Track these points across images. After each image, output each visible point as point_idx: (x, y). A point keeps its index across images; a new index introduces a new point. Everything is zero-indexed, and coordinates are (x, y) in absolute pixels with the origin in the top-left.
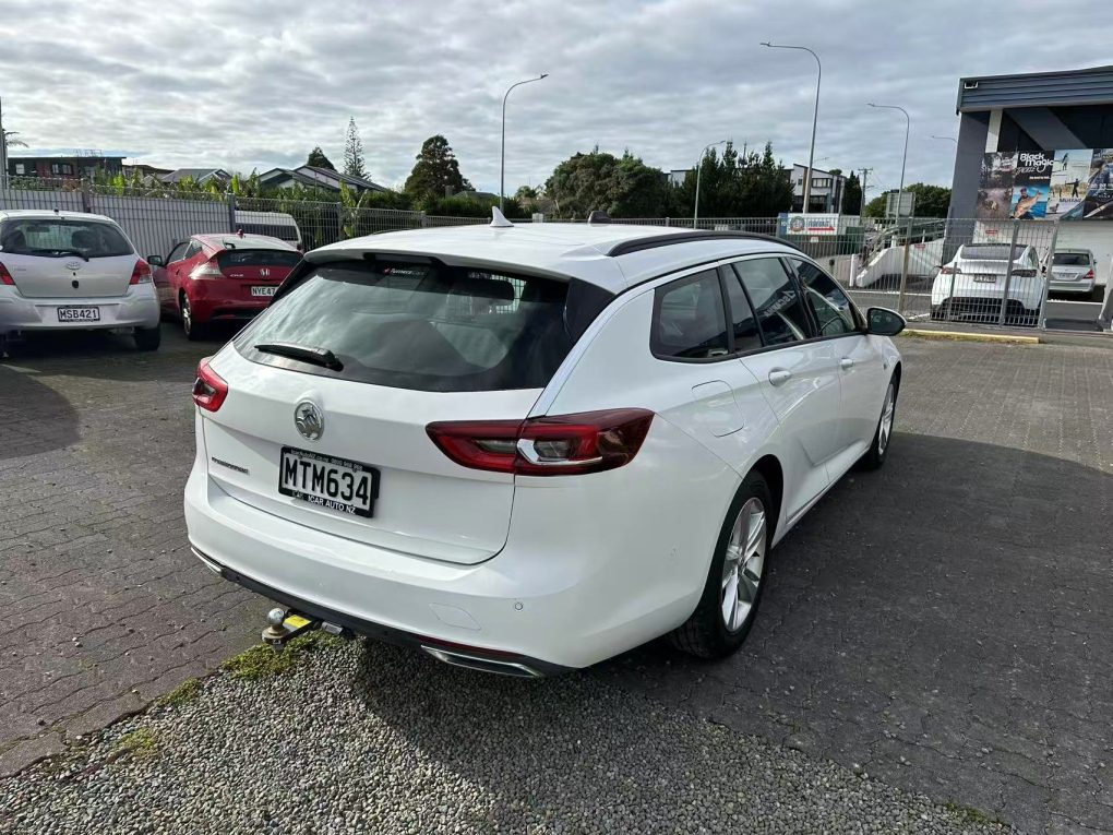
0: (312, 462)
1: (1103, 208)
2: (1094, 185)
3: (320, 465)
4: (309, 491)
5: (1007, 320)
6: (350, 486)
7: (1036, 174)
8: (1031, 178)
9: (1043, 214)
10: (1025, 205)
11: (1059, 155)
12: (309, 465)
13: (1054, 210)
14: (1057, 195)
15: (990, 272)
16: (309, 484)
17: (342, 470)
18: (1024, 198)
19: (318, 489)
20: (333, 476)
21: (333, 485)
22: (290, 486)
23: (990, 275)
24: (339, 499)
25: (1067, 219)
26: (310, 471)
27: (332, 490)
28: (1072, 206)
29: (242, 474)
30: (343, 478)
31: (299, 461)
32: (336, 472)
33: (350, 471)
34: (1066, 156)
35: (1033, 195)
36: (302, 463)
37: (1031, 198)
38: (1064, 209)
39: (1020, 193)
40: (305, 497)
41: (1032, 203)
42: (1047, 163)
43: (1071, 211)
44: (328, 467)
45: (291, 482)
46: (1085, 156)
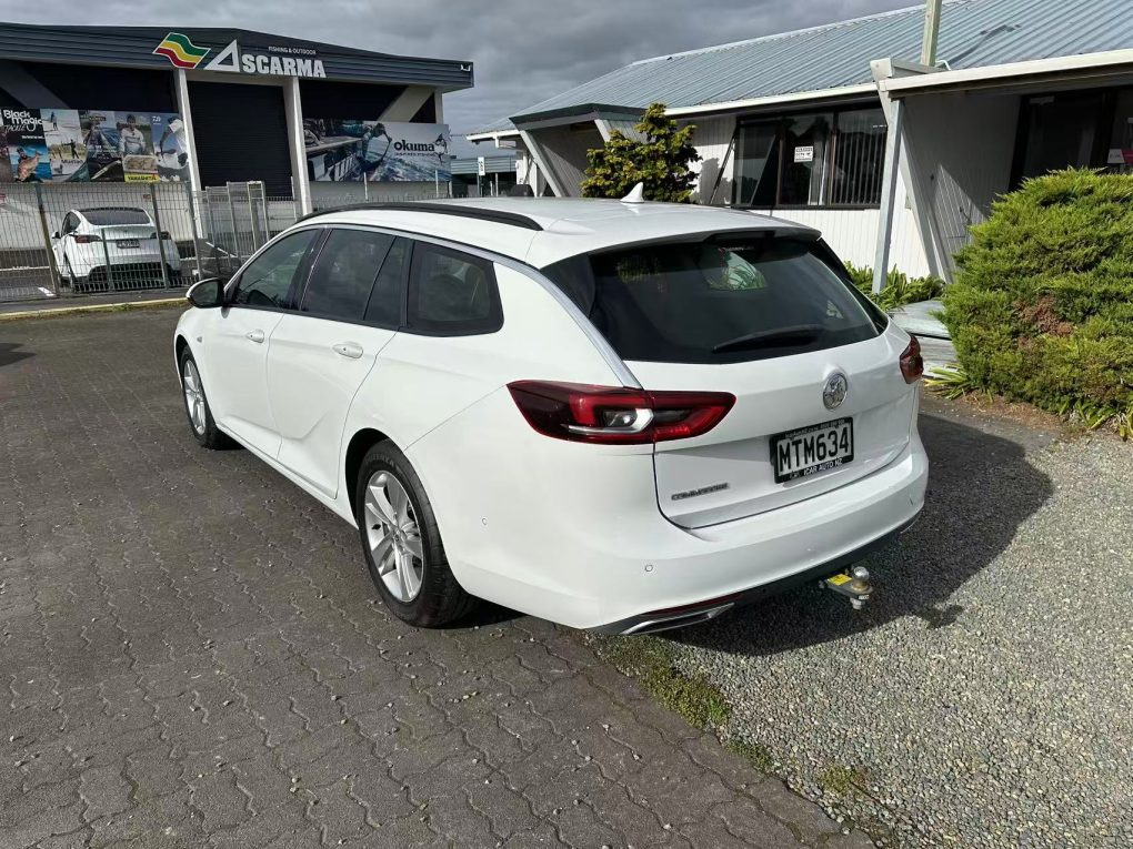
0: (802, 437)
1: (105, 169)
2: (90, 147)
3: (808, 437)
4: (803, 466)
5: (172, 283)
6: (835, 443)
7: (26, 133)
8: (24, 137)
9: (49, 176)
10: (27, 166)
11: (46, 114)
12: (800, 441)
13: (59, 170)
14: (57, 156)
15: (132, 237)
16: (802, 460)
17: (826, 432)
18: (23, 159)
19: (810, 459)
20: (821, 441)
21: (821, 449)
22: (786, 471)
23: (132, 240)
24: (828, 459)
25: (74, 179)
26: (801, 446)
27: (822, 453)
28: (77, 167)
29: (723, 491)
30: (829, 438)
31: (791, 442)
32: (822, 436)
33: (833, 429)
34: (52, 116)
35: (32, 155)
36: (794, 443)
37: (31, 159)
38: (70, 170)
39: (16, 154)
40: (801, 473)
41: (33, 165)
42: (36, 122)
43: (77, 173)
44: (816, 434)
45: (786, 467)
46: (71, 116)
